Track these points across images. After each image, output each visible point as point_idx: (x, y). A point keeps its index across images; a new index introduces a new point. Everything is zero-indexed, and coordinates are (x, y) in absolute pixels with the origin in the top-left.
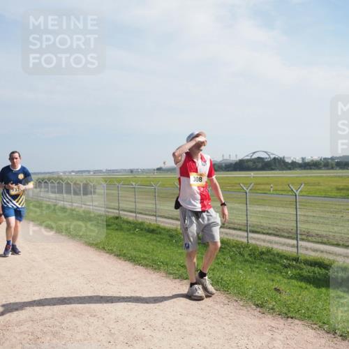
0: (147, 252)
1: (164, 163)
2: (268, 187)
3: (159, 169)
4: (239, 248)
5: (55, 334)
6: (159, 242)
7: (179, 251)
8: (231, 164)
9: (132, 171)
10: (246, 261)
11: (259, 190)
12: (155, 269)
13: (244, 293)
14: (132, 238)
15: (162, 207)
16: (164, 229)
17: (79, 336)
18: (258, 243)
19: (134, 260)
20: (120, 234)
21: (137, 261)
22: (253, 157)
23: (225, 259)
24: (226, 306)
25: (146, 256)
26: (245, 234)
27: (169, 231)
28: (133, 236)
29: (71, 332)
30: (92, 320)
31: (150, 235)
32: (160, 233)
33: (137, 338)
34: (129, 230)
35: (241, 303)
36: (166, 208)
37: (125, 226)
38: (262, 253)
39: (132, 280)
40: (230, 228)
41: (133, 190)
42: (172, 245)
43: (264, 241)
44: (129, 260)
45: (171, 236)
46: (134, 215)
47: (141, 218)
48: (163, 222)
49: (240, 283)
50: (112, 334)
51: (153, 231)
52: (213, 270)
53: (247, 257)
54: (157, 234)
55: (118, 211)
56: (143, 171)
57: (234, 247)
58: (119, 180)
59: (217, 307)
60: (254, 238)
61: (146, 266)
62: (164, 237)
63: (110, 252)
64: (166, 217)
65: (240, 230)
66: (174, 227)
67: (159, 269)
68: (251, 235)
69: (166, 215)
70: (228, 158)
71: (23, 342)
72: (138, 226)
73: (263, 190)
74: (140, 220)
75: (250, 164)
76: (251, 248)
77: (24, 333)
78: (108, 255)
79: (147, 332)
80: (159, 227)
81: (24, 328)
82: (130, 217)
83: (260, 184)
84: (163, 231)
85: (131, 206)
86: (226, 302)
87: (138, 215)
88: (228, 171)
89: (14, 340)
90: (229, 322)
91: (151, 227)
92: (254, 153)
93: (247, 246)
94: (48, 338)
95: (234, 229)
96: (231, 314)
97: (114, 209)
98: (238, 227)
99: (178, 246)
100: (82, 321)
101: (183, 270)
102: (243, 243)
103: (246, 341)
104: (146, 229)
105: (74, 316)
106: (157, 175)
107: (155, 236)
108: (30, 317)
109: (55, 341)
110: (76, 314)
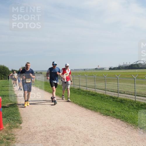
0: (91, 104)
1: (98, 66)
2: (144, 76)
3: (96, 69)
4: (131, 103)
5: (54, 137)
6: (96, 99)
7: (105, 103)
8: (127, 66)
9: (85, 70)
10: (135, 108)
11: (140, 77)
12: (95, 111)
13: (135, 123)
14: (85, 98)
15: (97, 85)
16: (99, 94)
17: (64, 138)
18: (140, 101)
19: (86, 107)
20: (80, 96)
21: (88, 107)
22: (137, 63)
23: (125, 107)
24: (126, 128)
25: (91, 105)
26: (134, 97)
27: (101, 95)
28: (86, 97)
29: (61, 136)
30: (69, 132)
31: (92, 97)
32: (97, 96)
33: (88, 140)
34: (84, 94)
35: (134, 127)
36: (99, 85)
37: (82, 92)
38: (142, 105)
39: (86, 115)
40: (127, 94)
41: (85, 77)
42: (102, 101)
43: (143, 100)
44: (84, 107)
45: (102, 97)
46: (86, 88)
47: (89, 89)
48: (98, 91)
49: (133, 118)
50: (78, 138)
51: (94, 95)
52: (120, 112)
53: (135, 107)
54: (95, 96)
55: (79, 86)
56: (89, 70)
57: (129, 102)
58: (79, 74)
59: (123, 128)
60: (138, 99)
61: (91, 110)
62: (99, 97)
63: (76, 103)
64: (99, 89)
65: (132, 95)
66: (102, 93)
67: (97, 111)
68: (137, 97)
69: (99, 88)
70: (126, 64)
71: (42, 140)
72: (88, 93)
73: (142, 77)
74: (88, 90)
75: (136, 66)
76: (137, 103)
77: (42, 136)
78: (75, 105)
79: (93, 138)
80: (96, 93)
81: (42, 134)
82: (84, 89)
83: (140, 75)
84: (98, 95)
85: (85, 84)
86: (127, 126)
87: (87, 88)
88: (126, 69)
89: (38, 139)
90: (128, 135)
91: (93, 93)
92: (137, 61)
93: (135, 102)
94: (52, 139)
95: (129, 94)
96: (129, 132)
97: (77, 85)
98: (131, 93)
99: (105, 101)
100: (65, 132)
101: (107, 112)
102: (133, 100)
103: (136, 144)
104: (91, 94)
105: (62, 130)
106: (95, 71)
107: (94, 97)
108: (44, 130)
109: (54, 140)
110: (63, 129)
